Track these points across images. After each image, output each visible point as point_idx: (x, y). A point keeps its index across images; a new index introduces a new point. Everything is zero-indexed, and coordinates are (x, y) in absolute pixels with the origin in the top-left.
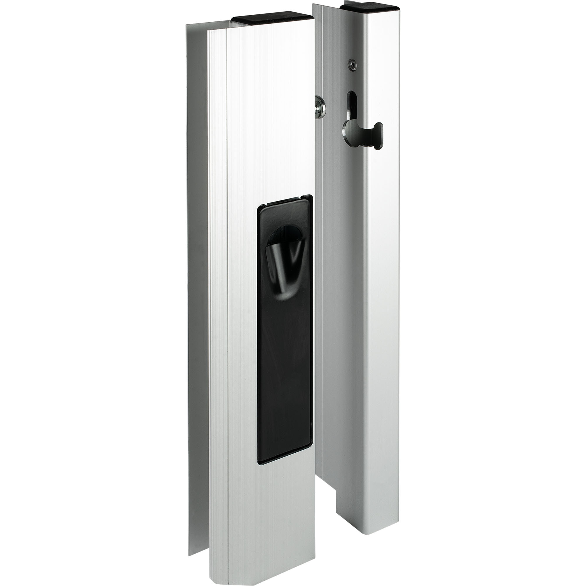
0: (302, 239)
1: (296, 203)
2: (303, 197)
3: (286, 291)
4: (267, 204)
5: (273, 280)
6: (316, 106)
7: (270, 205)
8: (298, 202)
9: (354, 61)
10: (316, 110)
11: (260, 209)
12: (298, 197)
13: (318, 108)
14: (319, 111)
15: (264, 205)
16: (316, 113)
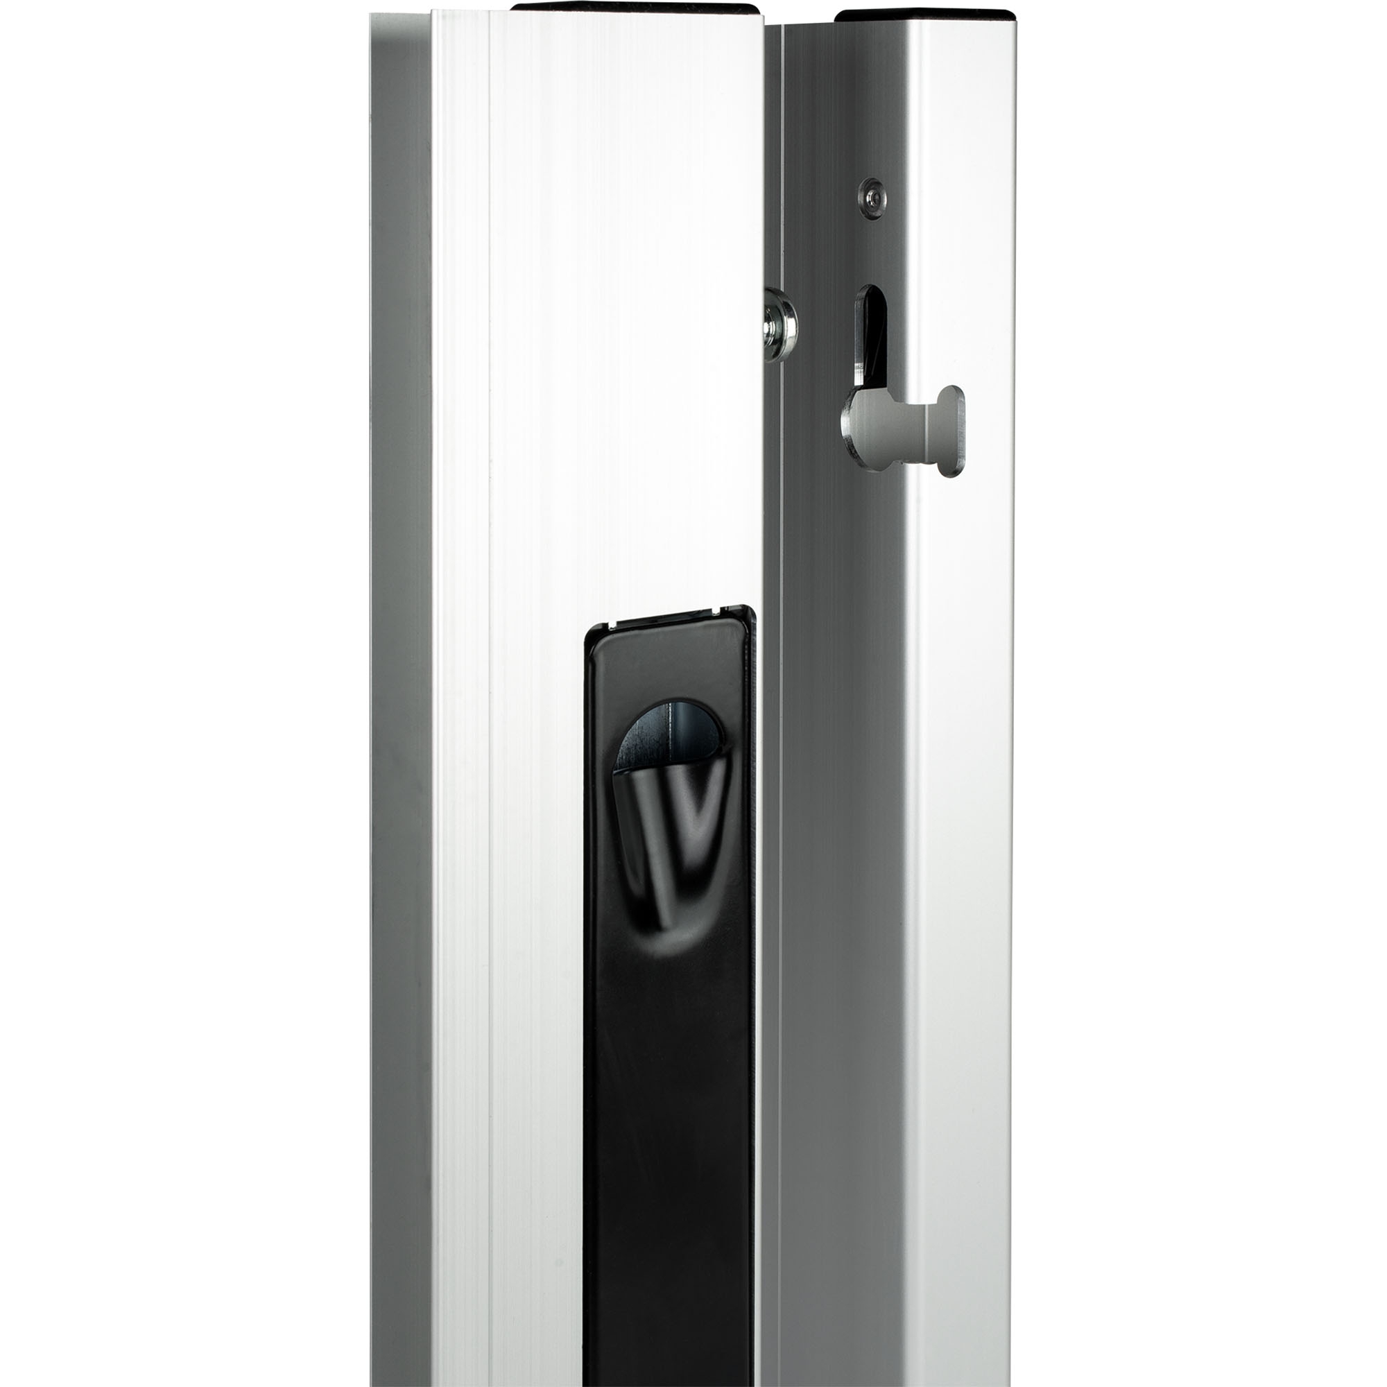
0: (724, 752)
1: (705, 627)
2: (725, 613)
3: (676, 924)
4: (618, 623)
5: (637, 888)
6: (767, 319)
7: (626, 626)
8: (710, 626)
9: (878, 184)
10: (766, 331)
11: (595, 637)
12: (710, 610)
13: (772, 327)
14: (778, 337)
15: (605, 625)
16: (765, 343)
